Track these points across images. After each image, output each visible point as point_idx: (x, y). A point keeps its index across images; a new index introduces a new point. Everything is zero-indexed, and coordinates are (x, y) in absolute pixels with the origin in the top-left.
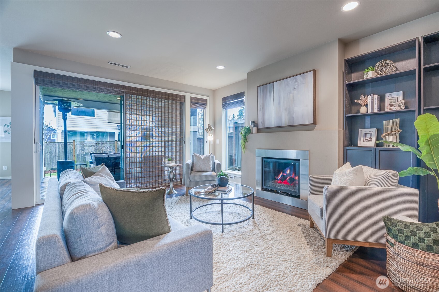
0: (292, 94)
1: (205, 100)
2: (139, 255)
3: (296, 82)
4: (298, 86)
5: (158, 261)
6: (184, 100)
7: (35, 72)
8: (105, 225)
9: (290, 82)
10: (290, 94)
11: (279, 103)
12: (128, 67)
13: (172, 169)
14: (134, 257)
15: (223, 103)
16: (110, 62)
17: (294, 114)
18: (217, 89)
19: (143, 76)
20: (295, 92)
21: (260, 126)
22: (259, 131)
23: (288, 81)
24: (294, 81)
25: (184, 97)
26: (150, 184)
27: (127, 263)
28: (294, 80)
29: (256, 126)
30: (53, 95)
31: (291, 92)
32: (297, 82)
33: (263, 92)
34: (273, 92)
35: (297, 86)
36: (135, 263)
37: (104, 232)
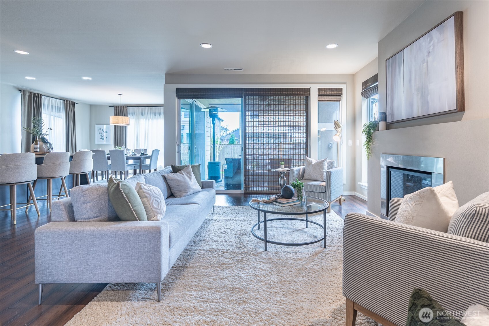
0: (426, 64)
1: (341, 89)
2: (92, 228)
3: (430, 41)
4: (434, 47)
5: (105, 238)
6: (309, 94)
7: (178, 89)
8: (91, 203)
9: (424, 44)
10: (423, 64)
11: (410, 81)
12: (241, 70)
13: (283, 174)
14: (89, 228)
15: (362, 90)
16: (225, 69)
17: (429, 96)
18: (357, 72)
19: (261, 74)
20: (430, 58)
21: (389, 120)
22: (389, 126)
23: (421, 42)
24: (429, 40)
25: (309, 90)
26: (273, 189)
27: (82, 231)
28: (428, 38)
29: (384, 120)
30: (212, 104)
31: (424, 60)
32: (432, 42)
33: (392, 67)
34: (403, 65)
35: (432, 47)
36: (88, 233)
37: (88, 208)
